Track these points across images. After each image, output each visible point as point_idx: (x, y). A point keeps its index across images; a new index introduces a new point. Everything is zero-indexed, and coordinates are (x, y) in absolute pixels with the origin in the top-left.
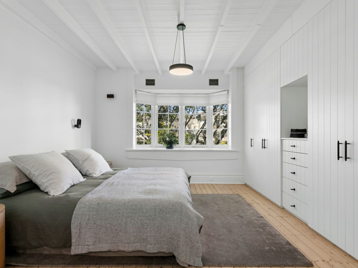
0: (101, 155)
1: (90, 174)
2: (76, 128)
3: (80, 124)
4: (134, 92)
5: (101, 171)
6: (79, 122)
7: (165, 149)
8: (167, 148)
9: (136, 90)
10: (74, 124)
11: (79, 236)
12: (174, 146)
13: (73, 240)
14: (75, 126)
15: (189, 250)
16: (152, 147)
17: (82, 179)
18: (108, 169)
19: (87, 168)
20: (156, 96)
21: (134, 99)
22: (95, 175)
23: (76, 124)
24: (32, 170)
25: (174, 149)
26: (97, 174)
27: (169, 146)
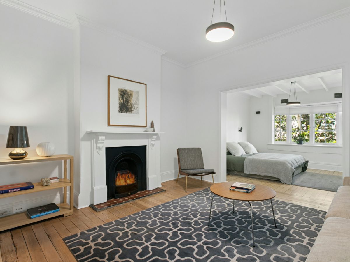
0: (252, 145)
1: (248, 153)
2: (240, 132)
3: (242, 130)
4: (273, 108)
5: (253, 152)
6: (242, 128)
7: (296, 144)
8: (298, 144)
9: (274, 107)
10: (239, 130)
11: (246, 168)
12: (303, 142)
13: (245, 169)
14: (240, 131)
15: (286, 178)
16: (287, 143)
17: (245, 154)
18: (256, 152)
19: (247, 150)
20: (290, 109)
21: (273, 112)
22: (250, 153)
23: (240, 130)
24: (230, 148)
25: (303, 145)
26: (251, 153)
27: (298, 142)
